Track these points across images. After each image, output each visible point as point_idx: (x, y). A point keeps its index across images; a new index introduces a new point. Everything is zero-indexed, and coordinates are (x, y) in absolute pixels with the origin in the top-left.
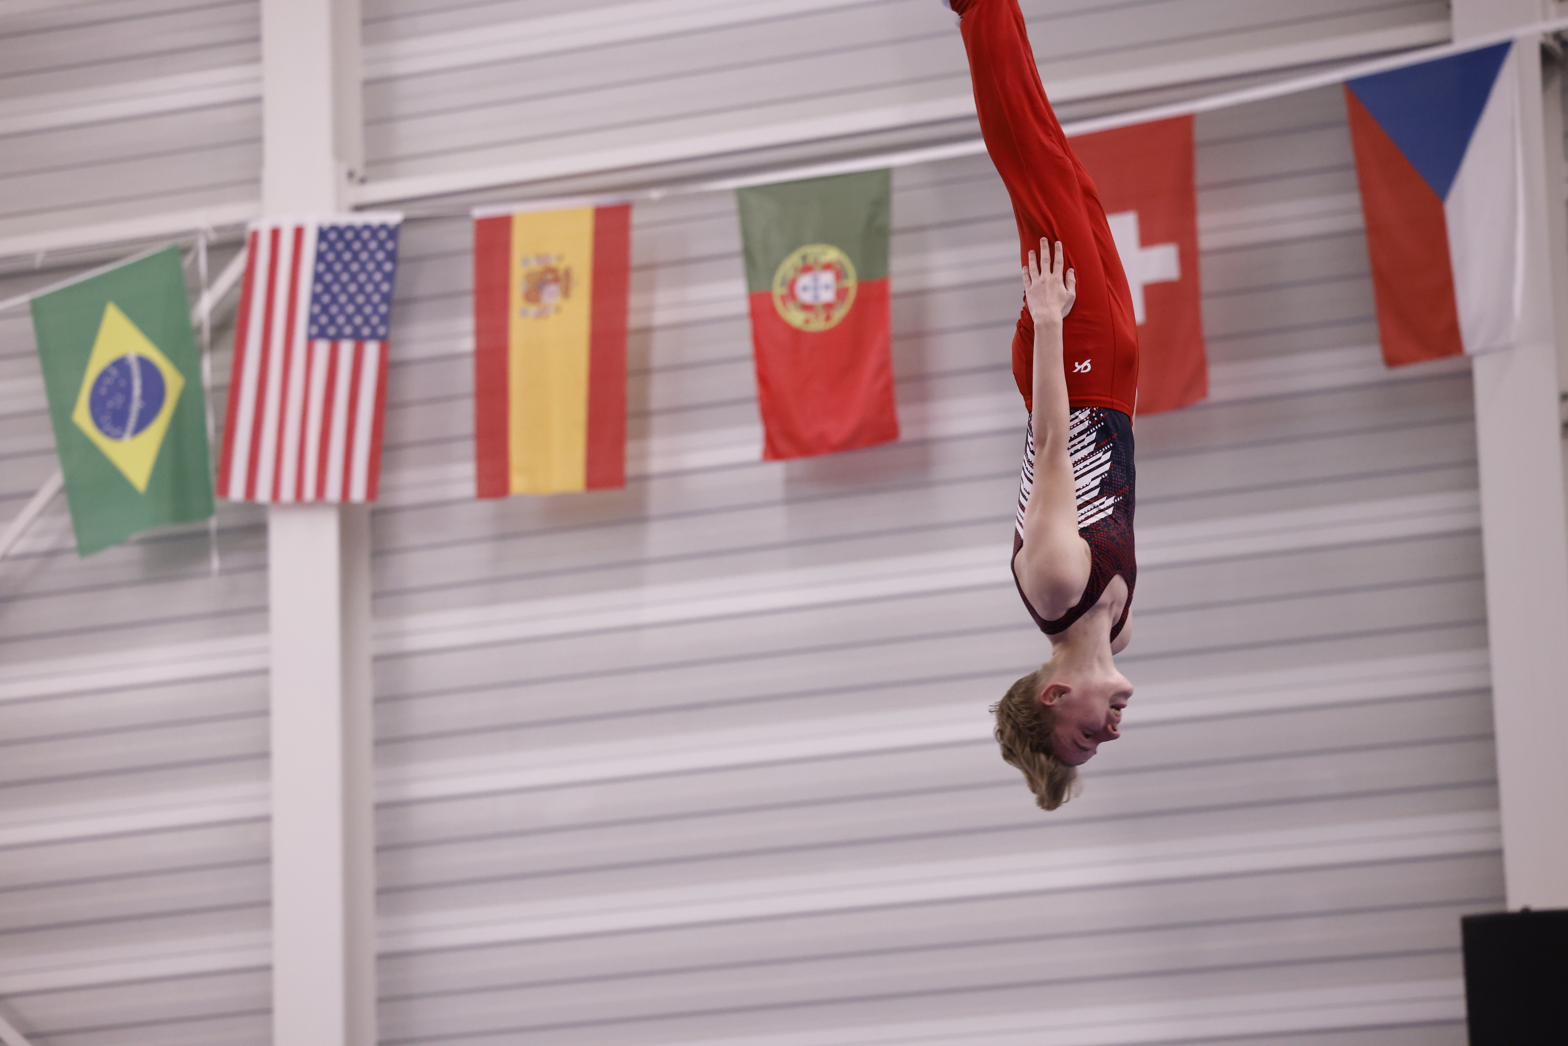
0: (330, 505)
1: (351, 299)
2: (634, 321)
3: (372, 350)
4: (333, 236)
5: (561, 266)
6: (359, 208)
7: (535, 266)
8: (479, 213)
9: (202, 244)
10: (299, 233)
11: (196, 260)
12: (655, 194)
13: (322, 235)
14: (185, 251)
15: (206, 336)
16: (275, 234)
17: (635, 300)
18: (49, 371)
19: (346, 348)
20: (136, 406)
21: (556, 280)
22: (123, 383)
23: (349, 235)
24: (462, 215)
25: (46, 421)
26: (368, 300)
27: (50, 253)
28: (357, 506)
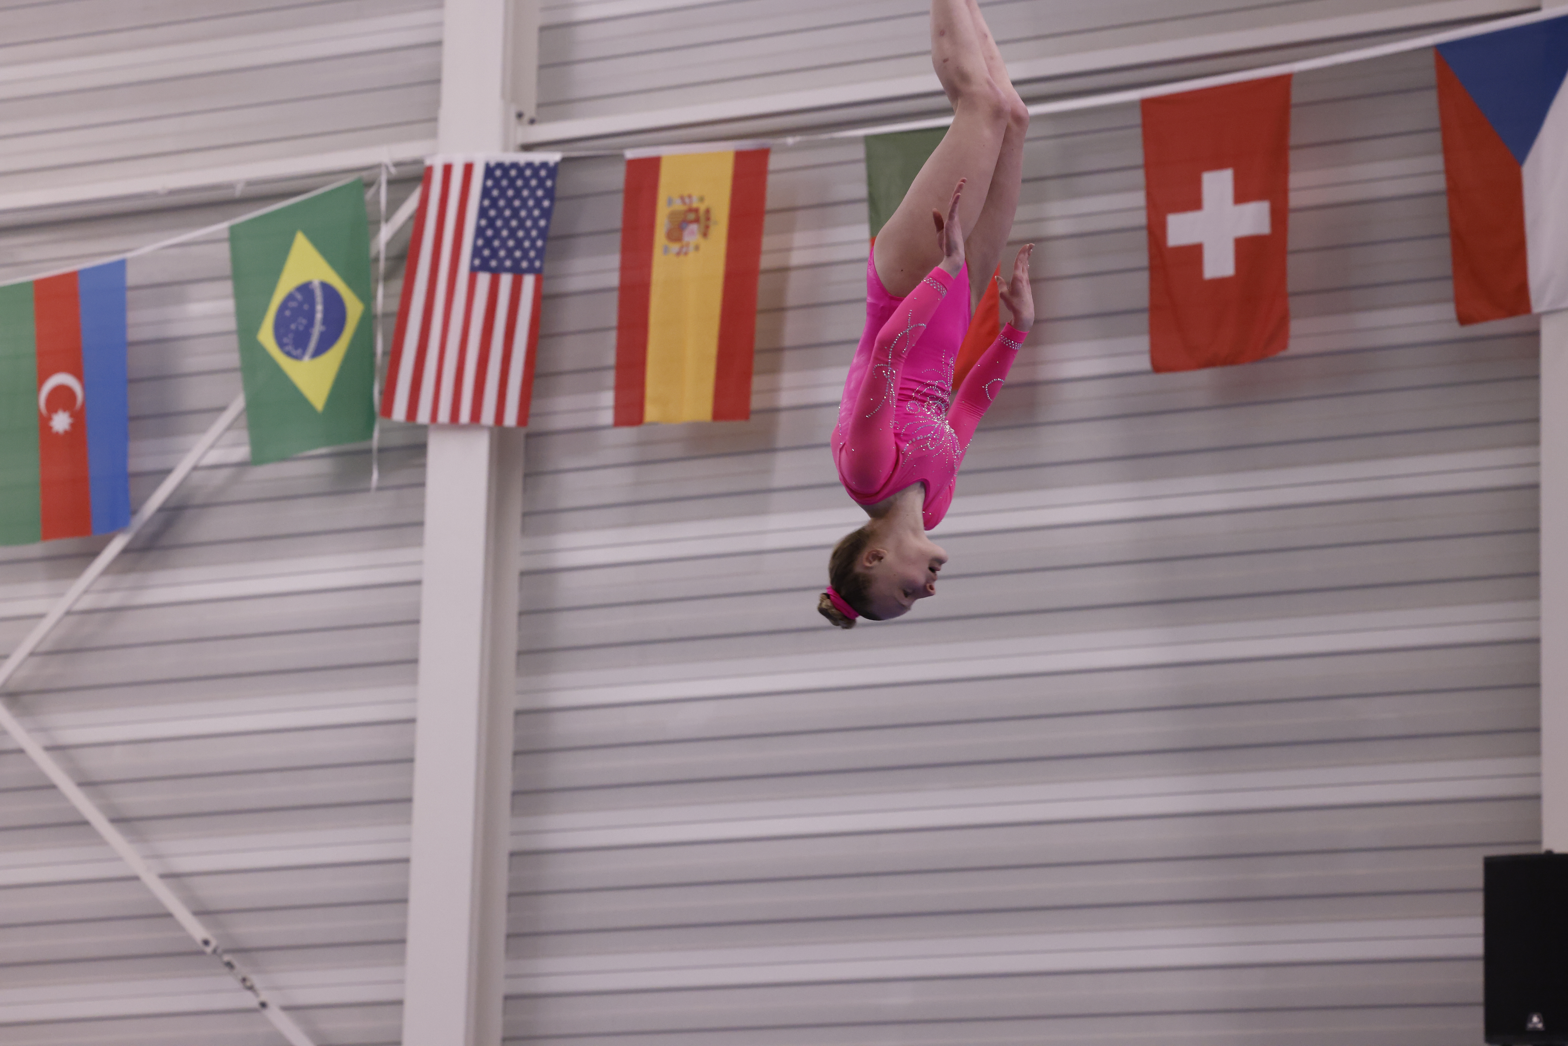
0: (483, 427)
1: (513, 233)
2: (766, 261)
3: (529, 281)
4: (498, 173)
5: (702, 208)
6: (527, 147)
7: (678, 206)
8: (630, 154)
9: (384, 179)
10: (468, 169)
11: (378, 192)
12: (790, 140)
13: (489, 171)
14: (369, 184)
15: (382, 265)
16: (448, 169)
17: (768, 242)
18: (239, 295)
19: (506, 280)
20: (318, 329)
21: (697, 221)
22: (306, 307)
23: (513, 173)
24: (615, 157)
25: (233, 341)
26: (528, 236)
27: (250, 183)
28: (509, 430)
